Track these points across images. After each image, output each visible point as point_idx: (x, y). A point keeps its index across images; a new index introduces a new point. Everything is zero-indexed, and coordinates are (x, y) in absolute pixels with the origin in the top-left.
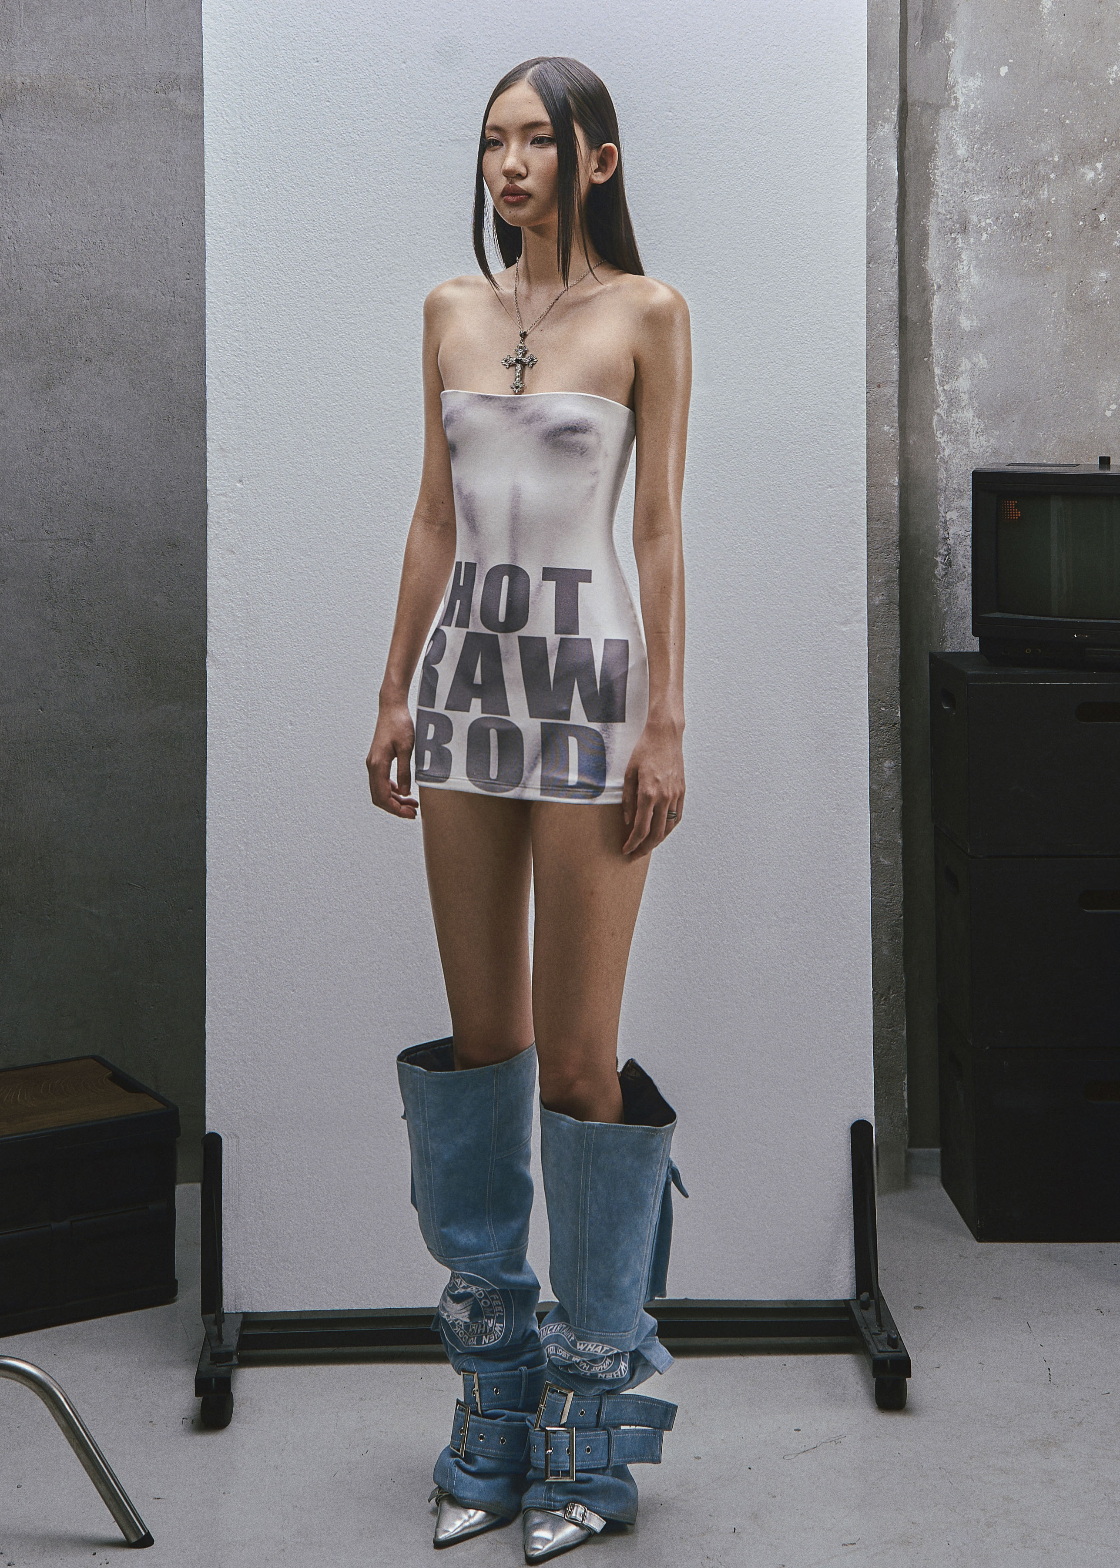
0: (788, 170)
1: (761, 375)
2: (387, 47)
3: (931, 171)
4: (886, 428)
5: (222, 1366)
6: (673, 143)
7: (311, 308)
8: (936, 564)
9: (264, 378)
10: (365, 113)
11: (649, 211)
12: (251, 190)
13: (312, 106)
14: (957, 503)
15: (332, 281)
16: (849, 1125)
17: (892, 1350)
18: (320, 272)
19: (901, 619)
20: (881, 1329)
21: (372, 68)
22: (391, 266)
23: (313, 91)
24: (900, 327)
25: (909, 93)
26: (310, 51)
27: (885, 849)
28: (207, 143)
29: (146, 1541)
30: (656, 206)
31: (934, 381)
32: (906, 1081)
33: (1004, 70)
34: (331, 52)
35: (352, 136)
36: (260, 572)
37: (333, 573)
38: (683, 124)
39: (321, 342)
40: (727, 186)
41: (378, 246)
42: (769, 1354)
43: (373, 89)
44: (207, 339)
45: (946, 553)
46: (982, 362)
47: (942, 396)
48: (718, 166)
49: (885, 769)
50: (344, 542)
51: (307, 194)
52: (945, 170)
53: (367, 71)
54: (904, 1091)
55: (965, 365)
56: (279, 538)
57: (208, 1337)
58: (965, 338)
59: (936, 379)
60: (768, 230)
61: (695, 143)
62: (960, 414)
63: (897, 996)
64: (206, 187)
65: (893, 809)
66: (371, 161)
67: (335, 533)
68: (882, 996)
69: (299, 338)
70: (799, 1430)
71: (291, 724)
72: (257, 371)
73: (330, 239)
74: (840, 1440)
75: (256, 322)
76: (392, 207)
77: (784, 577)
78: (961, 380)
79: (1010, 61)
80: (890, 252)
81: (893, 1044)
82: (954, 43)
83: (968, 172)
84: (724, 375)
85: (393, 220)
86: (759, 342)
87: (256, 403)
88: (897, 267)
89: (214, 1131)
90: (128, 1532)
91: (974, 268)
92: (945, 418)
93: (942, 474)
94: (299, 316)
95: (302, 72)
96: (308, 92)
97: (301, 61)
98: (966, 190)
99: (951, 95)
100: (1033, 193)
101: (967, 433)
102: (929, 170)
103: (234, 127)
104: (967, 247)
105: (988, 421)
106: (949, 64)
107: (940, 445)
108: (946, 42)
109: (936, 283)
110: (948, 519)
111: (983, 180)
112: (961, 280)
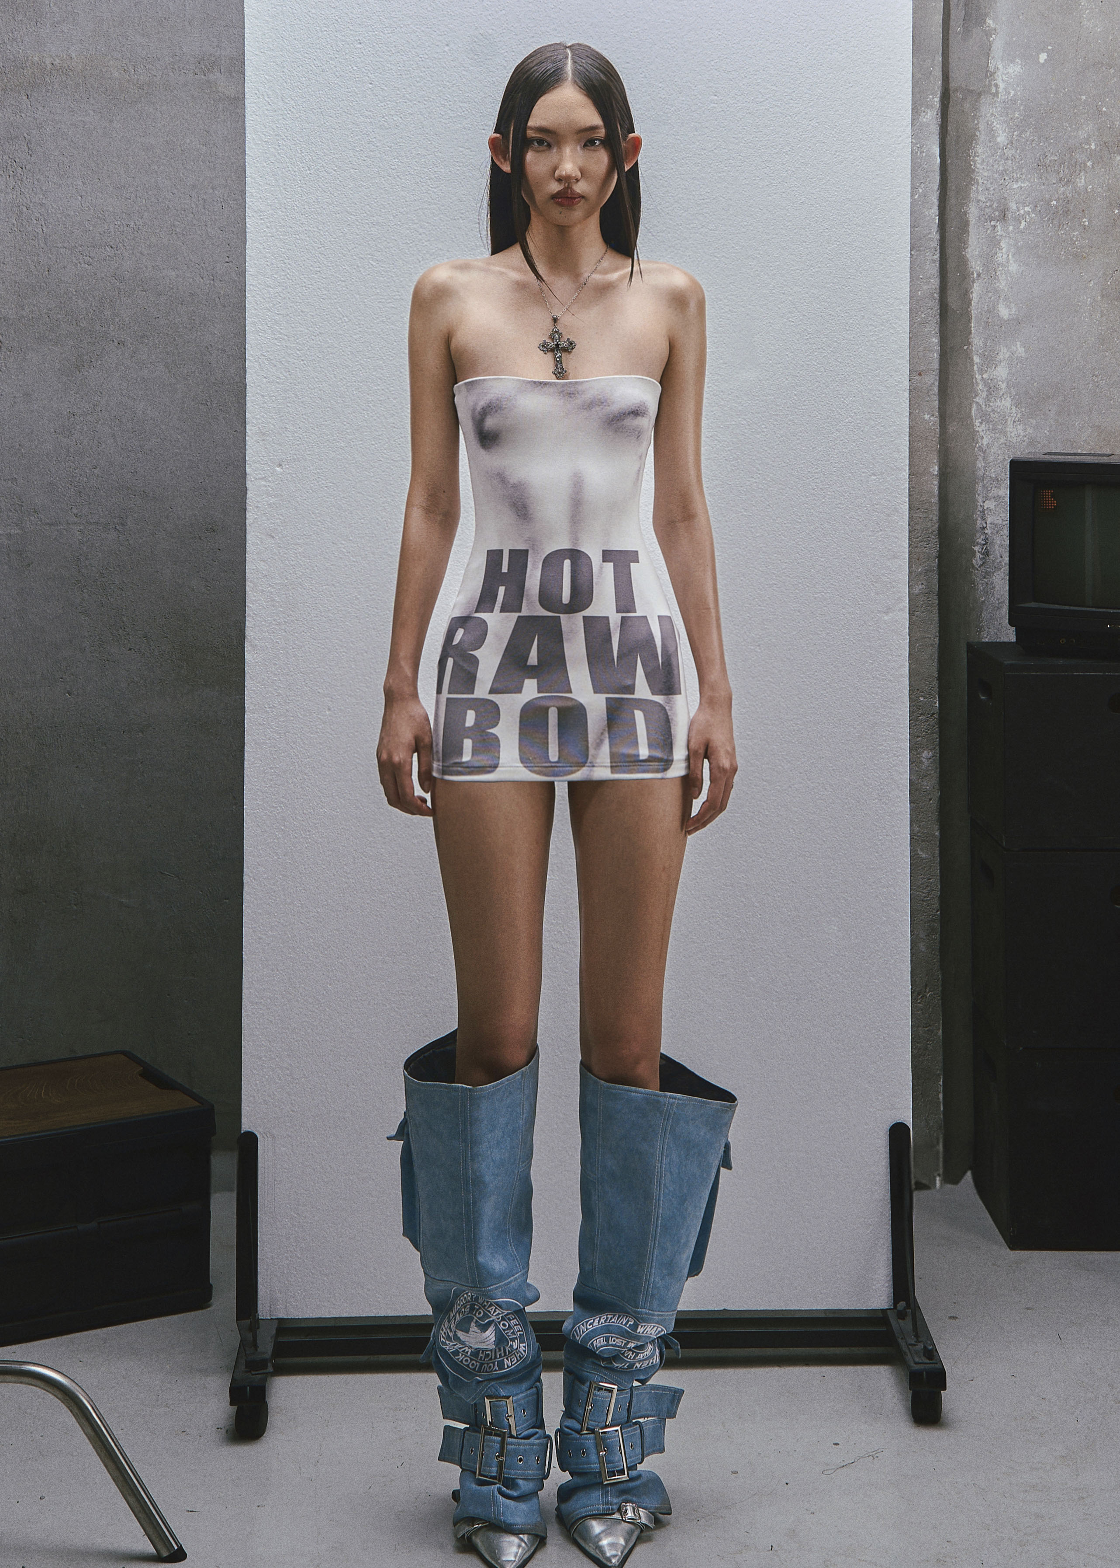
0: (835, 156)
1: (808, 361)
2: (430, 30)
3: (972, 158)
4: (927, 417)
5: (257, 1374)
7: (351, 292)
8: (974, 554)
9: (305, 362)
10: (407, 95)
11: (693, 195)
12: (293, 172)
13: (355, 88)
14: (995, 492)
15: (372, 265)
16: (888, 1126)
17: (928, 1361)
18: (361, 255)
19: (939, 609)
20: (918, 1340)
21: (414, 50)
22: (434, 251)
23: (355, 73)
24: (941, 315)
25: (951, 80)
26: (352, 33)
27: (923, 841)
28: (248, 124)
29: (179, 1555)
31: (973, 370)
32: (941, 1083)
33: (1043, 57)
34: (374, 33)
35: (395, 119)
36: (299, 557)
38: (728, 108)
39: (362, 326)
40: (772, 171)
41: (421, 230)
42: (807, 1365)
43: (416, 71)
44: (247, 322)
45: (984, 542)
46: (1020, 351)
47: (981, 384)
48: (763, 150)
49: (924, 760)
51: (349, 177)
52: (986, 157)
53: (410, 53)
54: (940, 1092)
55: (1004, 353)
56: (319, 523)
57: (243, 1343)
58: (1003, 327)
59: (975, 368)
62: (999, 403)
63: (934, 994)
64: (247, 169)
65: (931, 800)
67: (377, 519)
68: (919, 994)
69: (340, 321)
70: (837, 1444)
71: (329, 709)
72: (298, 354)
73: (372, 223)
74: (877, 1455)
75: (297, 306)
76: (435, 190)
77: (830, 565)
78: (999, 369)
79: (1050, 48)
80: (931, 239)
81: (929, 1044)
82: (995, 29)
83: (1007, 159)
86: (804, 328)
87: (297, 387)
88: (938, 255)
89: (250, 1130)
90: (159, 1547)
91: (1014, 255)
92: (983, 406)
93: (980, 464)
94: (339, 300)
95: (344, 53)
96: (350, 74)
97: (343, 43)
98: (1005, 177)
99: (990, 82)
100: (1069, 181)
101: (1003, 423)
102: (970, 156)
103: (276, 109)
104: (1004, 235)
105: (1023, 410)
106: (990, 50)
107: (978, 433)
108: (987, 28)
109: (976, 271)
110: (985, 508)
111: (1021, 168)
112: (998, 267)
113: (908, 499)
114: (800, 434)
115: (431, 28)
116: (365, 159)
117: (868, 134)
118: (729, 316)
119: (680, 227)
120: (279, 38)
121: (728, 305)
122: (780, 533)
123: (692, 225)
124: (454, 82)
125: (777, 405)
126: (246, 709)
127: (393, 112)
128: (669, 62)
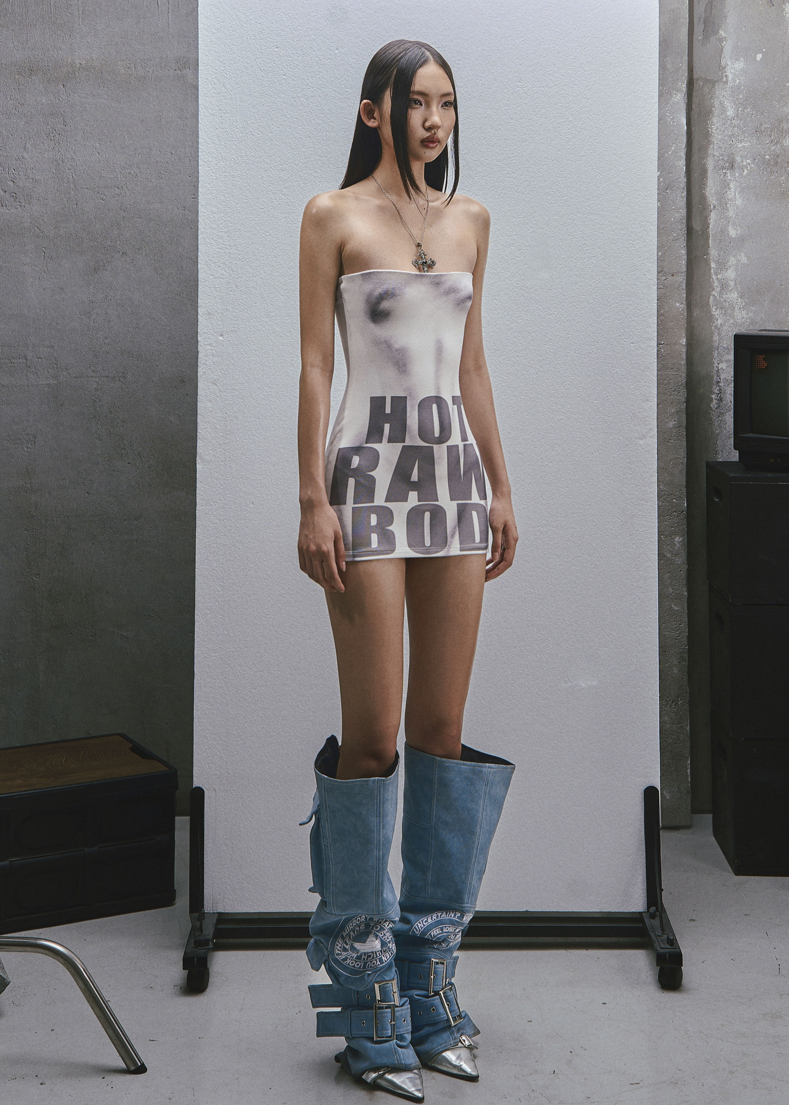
0: (605, 124)
1: (587, 265)
2: (325, 39)
4: (678, 304)
5: (202, 949)
6: (522, 104)
8: (711, 400)
11: (505, 151)
12: (231, 135)
13: (274, 79)
14: (724, 357)
16: (642, 789)
17: (670, 947)
18: (273, 191)
19: (687, 438)
20: (662, 932)
21: (315, 53)
23: (274, 68)
24: (687, 234)
25: (694, 73)
26: (272, 40)
27: (676, 599)
28: (201, 103)
29: (141, 1069)
30: (510, 147)
31: (709, 272)
32: (689, 762)
33: (759, 57)
34: (287, 41)
35: (301, 100)
36: (235, 398)
37: (286, 399)
38: (529, 91)
43: (316, 67)
44: (199, 237)
45: (718, 392)
46: (744, 259)
47: (716, 282)
49: (675, 543)
50: (294, 378)
52: (719, 125)
53: (312, 55)
54: (688, 769)
55: (732, 261)
56: (249, 375)
57: (193, 929)
58: (732, 243)
59: (712, 271)
60: (590, 165)
61: (537, 104)
62: (729, 296)
63: (684, 702)
64: (200, 133)
65: (681, 571)
66: (313, 117)
70: (605, 1004)
71: (253, 504)
73: (281, 169)
76: (326, 148)
77: (600, 406)
78: (729, 272)
79: (764, 50)
80: (680, 182)
81: (680, 736)
82: (725, 38)
83: (733, 127)
84: (560, 265)
85: (326, 157)
88: (686, 193)
89: (199, 786)
90: (128, 1063)
91: (739, 193)
92: (718, 298)
93: (716, 338)
95: (266, 54)
96: (270, 69)
97: (266, 47)
98: (733, 139)
99: (722, 74)
100: (777, 142)
101: (732, 309)
102: (708, 125)
103: (219, 92)
104: (732, 179)
105: (746, 300)
106: (722, 52)
107: (714, 316)
108: (720, 37)
109: (712, 204)
110: (719, 368)
111: (744, 132)
112: (728, 201)
113: (656, 360)
114: (581, 315)
115: (326, 37)
116: (280, 126)
117: (628, 108)
118: (533, 235)
119: (498, 173)
120: (222, 44)
121: (532, 227)
122: (566, 383)
123: (506, 172)
124: (342, 75)
125: (564, 296)
126: (197, 503)
127: (300, 95)
128: (488, 59)
